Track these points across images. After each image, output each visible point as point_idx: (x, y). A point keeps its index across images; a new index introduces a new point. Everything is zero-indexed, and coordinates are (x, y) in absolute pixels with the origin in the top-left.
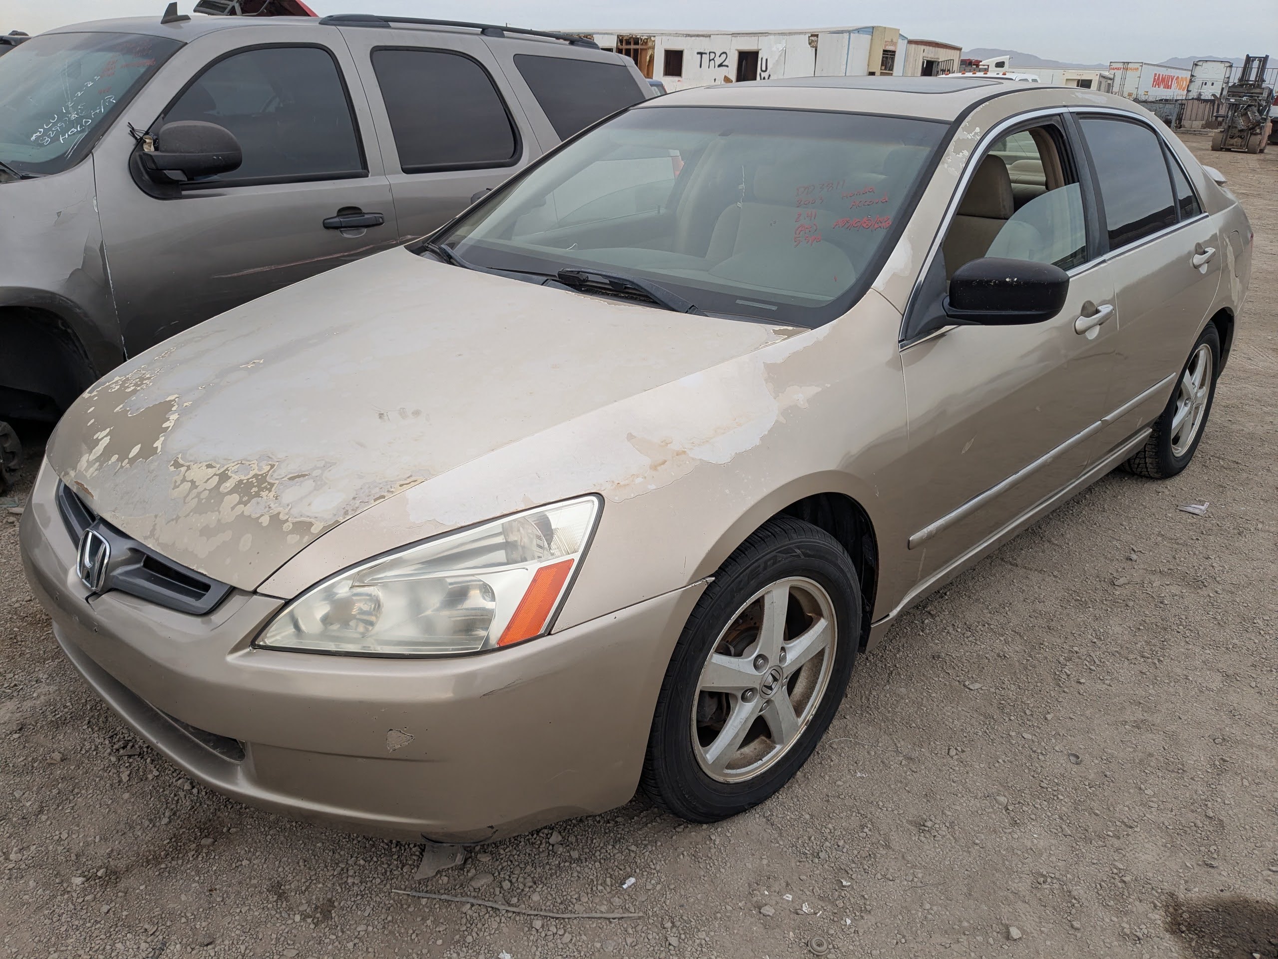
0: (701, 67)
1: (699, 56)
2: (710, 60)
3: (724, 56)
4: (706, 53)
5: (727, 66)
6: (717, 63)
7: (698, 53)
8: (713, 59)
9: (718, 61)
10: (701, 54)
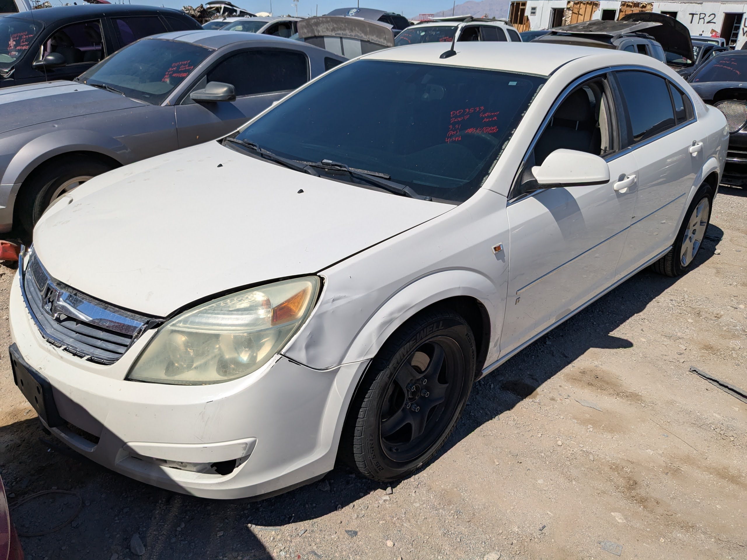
0: (691, 22)
1: (691, 16)
2: (700, 19)
3: (713, 16)
4: (697, 14)
5: (715, 23)
6: (706, 22)
7: (690, 14)
8: (703, 18)
9: (707, 19)
10: (693, 14)
